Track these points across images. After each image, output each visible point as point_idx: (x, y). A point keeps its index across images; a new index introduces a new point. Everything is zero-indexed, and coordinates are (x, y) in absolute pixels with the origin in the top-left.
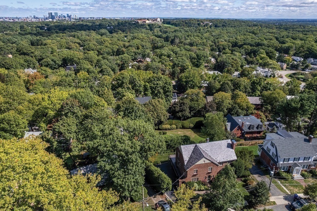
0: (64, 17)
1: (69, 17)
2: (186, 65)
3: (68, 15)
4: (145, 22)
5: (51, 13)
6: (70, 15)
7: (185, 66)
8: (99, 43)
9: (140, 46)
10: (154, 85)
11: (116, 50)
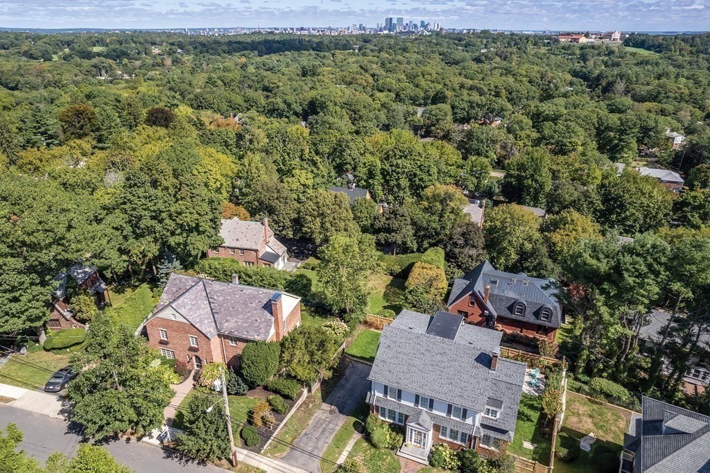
0: (415, 26)
1: (424, 25)
2: (570, 143)
3: (422, 22)
4: (576, 40)
5: (391, 19)
6: (426, 23)
7: (566, 145)
8: (411, 78)
9: (503, 91)
10: (391, 166)
11: (432, 94)
